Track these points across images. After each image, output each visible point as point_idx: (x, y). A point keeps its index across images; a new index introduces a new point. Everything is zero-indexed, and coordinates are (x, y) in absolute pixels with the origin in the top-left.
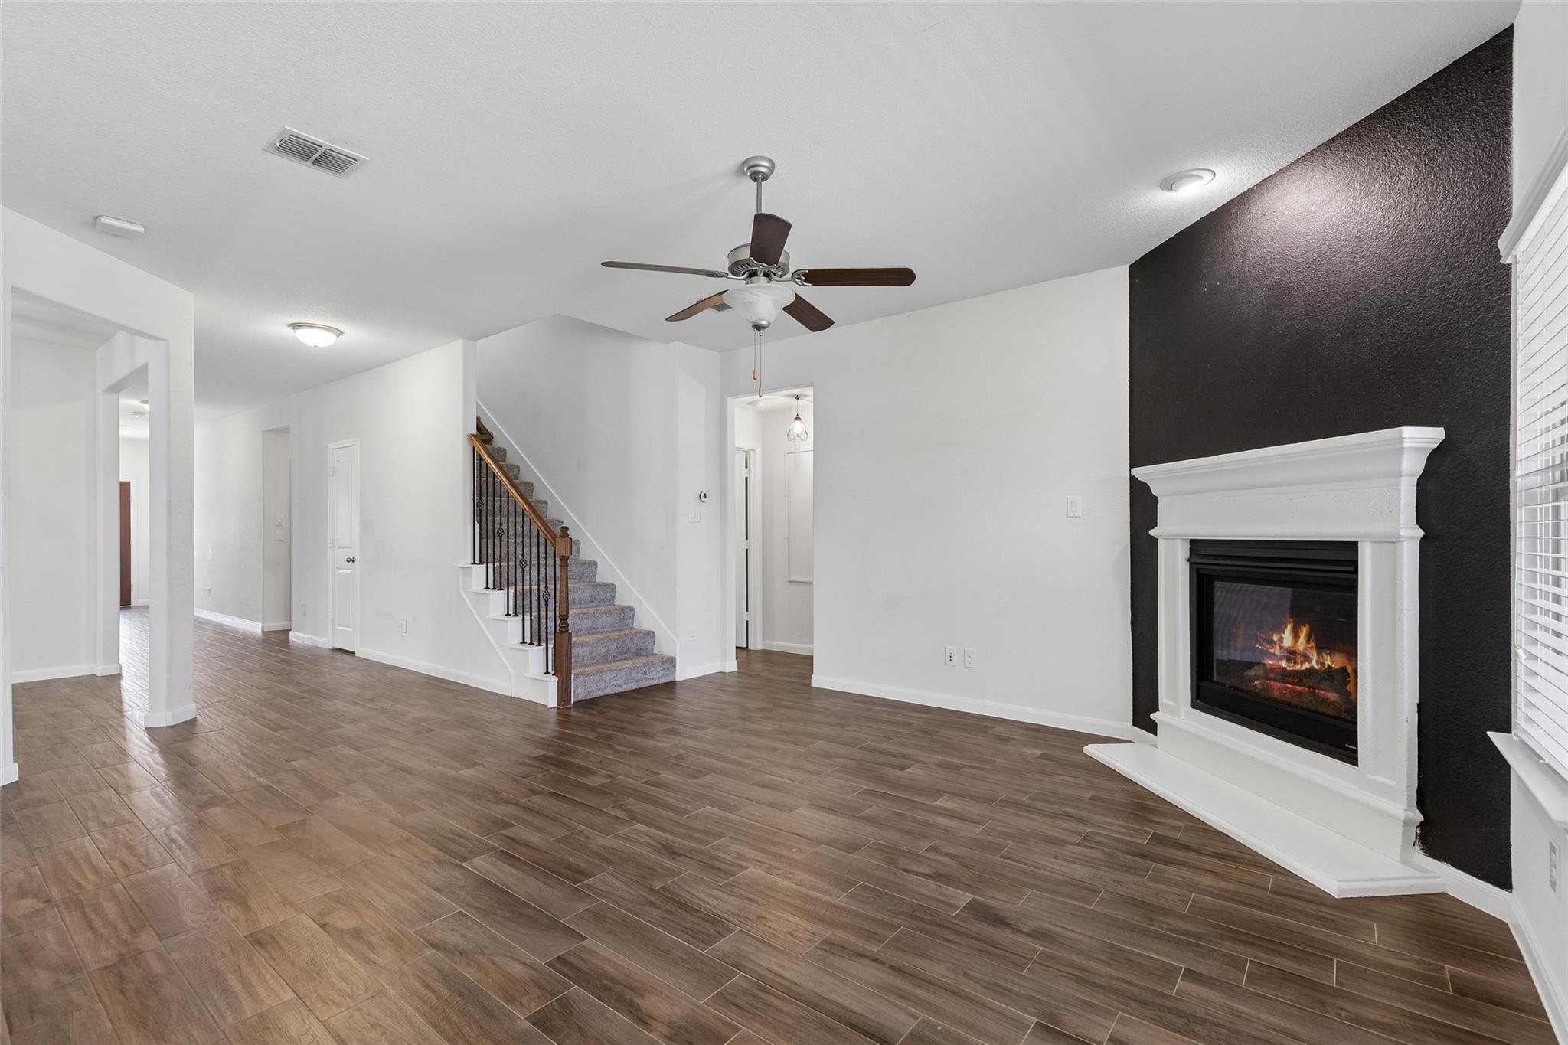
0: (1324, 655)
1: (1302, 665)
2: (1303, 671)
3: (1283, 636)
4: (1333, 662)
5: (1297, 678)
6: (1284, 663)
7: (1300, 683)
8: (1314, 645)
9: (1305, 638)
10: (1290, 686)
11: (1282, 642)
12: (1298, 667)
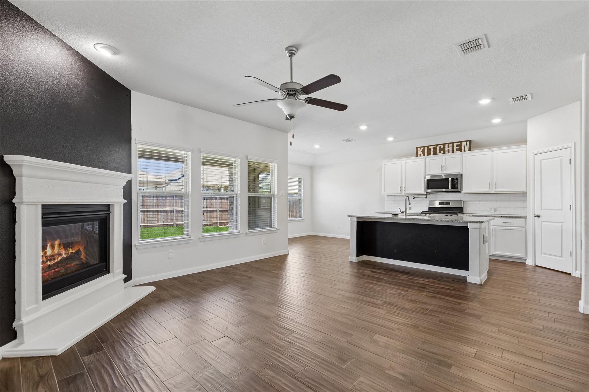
0: (68, 249)
1: (57, 259)
2: (59, 261)
3: (46, 251)
4: (73, 250)
5: (56, 266)
6: (49, 263)
7: (58, 267)
8: (63, 247)
9: (58, 246)
10: (53, 271)
11: (46, 254)
12: (56, 261)
